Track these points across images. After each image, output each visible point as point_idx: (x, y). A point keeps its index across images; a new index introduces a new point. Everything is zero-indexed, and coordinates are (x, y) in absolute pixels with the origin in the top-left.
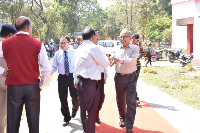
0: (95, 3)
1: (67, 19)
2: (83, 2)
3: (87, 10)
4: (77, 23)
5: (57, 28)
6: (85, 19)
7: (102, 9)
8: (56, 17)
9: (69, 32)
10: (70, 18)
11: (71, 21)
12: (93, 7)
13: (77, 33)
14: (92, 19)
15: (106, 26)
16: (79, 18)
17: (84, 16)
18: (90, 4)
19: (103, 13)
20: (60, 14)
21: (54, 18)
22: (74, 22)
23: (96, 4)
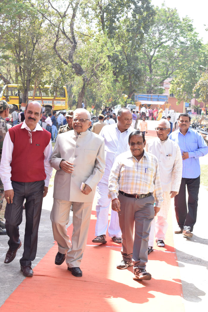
0: (189, 30)
1: (121, 68)
2: (161, 28)
3: (170, 43)
4: (140, 76)
5: (102, 83)
6: (163, 63)
7: (202, 42)
8: (101, 64)
9: (124, 93)
10: (129, 65)
11: (129, 71)
12: (182, 39)
13: (140, 95)
14: (180, 64)
15: (202, 82)
16: (152, 61)
17: (162, 57)
18: (178, 31)
19: (202, 52)
20: (109, 57)
21: (95, 66)
22: (136, 73)
23: (189, 33)
